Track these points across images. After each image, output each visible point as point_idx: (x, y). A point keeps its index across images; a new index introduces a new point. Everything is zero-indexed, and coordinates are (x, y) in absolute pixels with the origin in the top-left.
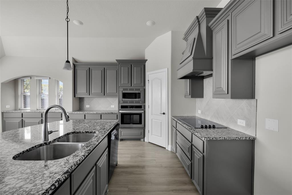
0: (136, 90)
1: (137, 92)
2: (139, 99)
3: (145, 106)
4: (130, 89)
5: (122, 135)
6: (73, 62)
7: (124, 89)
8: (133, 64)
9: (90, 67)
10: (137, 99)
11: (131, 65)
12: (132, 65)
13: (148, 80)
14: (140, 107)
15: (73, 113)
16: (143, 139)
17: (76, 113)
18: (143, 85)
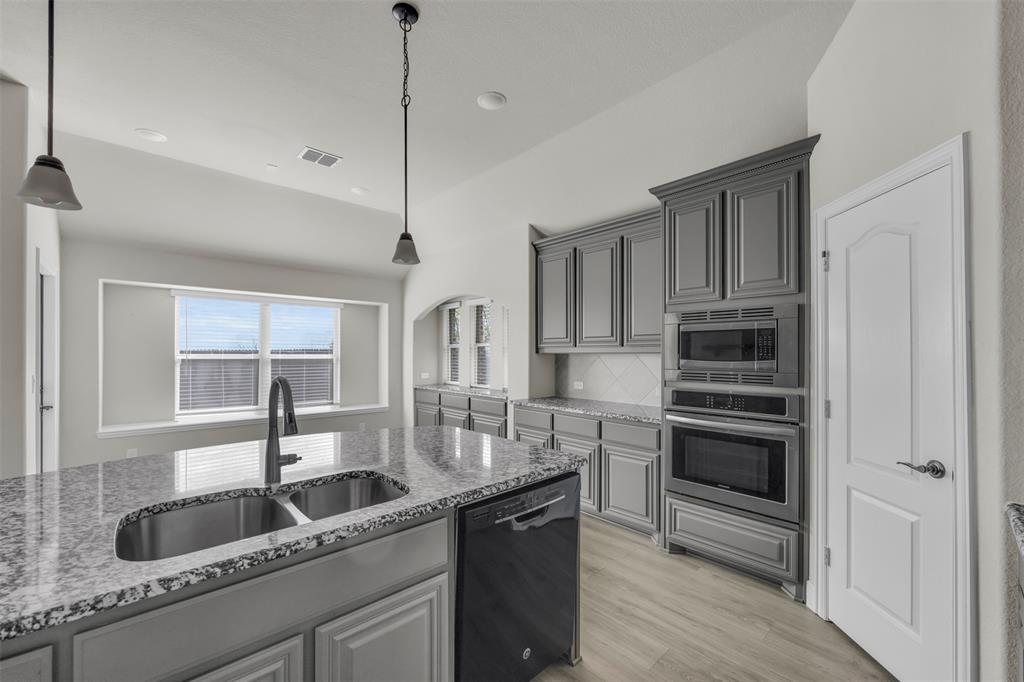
0: (749, 313)
1: (756, 325)
2: (765, 364)
3: (802, 403)
4: (718, 315)
5: (678, 527)
6: (530, 237)
7: (686, 317)
8: (730, 189)
9: (577, 244)
10: (756, 365)
11: (723, 195)
12: (729, 193)
13: (824, 254)
14: (775, 406)
15: (529, 405)
16: (793, 589)
17: (536, 405)
18: (793, 286)
